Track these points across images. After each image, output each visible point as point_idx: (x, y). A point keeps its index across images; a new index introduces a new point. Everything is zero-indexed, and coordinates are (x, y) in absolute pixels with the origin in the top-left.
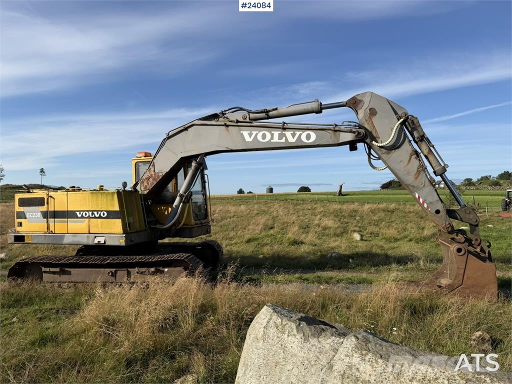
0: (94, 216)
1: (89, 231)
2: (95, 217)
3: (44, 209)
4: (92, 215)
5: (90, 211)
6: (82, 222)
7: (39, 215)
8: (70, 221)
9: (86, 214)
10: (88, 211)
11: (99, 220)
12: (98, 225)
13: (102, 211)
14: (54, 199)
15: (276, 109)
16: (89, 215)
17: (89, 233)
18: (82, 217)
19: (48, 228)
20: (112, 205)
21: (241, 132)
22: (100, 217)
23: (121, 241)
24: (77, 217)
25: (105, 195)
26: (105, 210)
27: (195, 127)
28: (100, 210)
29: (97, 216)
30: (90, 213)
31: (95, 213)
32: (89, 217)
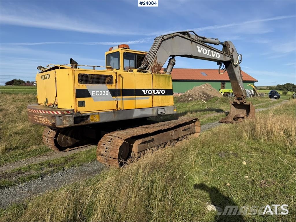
0: (156, 93)
1: (152, 105)
2: (157, 95)
3: (113, 87)
4: (155, 93)
5: (154, 89)
6: (148, 98)
7: (108, 93)
8: (137, 98)
9: (150, 92)
10: (152, 90)
11: (160, 96)
12: (159, 100)
13: (162, 90)
14: (122, 77)
15: (206, 38)
16: (153, 93)
17: (152, 107)
18: (147, 94)
19: (117, 106)
20: (169, 85)
21: (197, 46)
22: (161, 94)
23: (175, 110)
24: (143, 95)
25: (164, 77)
26: (164, 89)
27: (177, 37)
28: (161, 88)
29: (159, 93)
30: (154, 91)
31: (157, 91)
32: (152, 95)
